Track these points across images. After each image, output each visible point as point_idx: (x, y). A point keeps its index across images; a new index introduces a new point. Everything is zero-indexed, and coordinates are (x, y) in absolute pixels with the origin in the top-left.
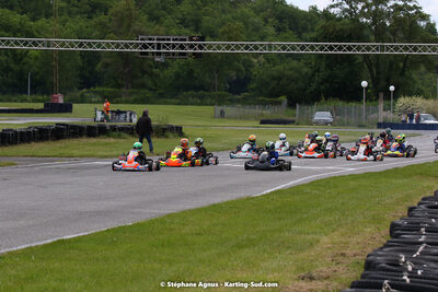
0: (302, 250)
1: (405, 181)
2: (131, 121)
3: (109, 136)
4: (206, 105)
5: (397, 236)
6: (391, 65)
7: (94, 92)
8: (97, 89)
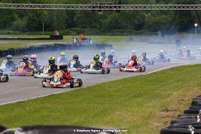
2: (89, 43)
4: (124, 35)
7: (73, 30)
8: (75, 29)
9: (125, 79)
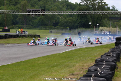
0: (71, 67)
1: (101, 49)
2: (26, 34)
3: (19, 38)
4: (47, 29)
5: (97, 63)
6: (97, 18)
7: (16, 26)
8: (17, 25)
9: (47, 56)
